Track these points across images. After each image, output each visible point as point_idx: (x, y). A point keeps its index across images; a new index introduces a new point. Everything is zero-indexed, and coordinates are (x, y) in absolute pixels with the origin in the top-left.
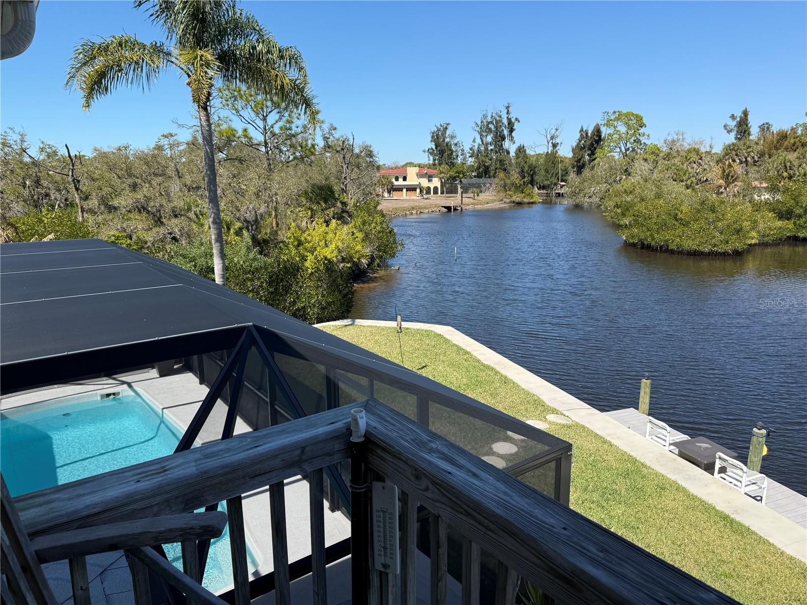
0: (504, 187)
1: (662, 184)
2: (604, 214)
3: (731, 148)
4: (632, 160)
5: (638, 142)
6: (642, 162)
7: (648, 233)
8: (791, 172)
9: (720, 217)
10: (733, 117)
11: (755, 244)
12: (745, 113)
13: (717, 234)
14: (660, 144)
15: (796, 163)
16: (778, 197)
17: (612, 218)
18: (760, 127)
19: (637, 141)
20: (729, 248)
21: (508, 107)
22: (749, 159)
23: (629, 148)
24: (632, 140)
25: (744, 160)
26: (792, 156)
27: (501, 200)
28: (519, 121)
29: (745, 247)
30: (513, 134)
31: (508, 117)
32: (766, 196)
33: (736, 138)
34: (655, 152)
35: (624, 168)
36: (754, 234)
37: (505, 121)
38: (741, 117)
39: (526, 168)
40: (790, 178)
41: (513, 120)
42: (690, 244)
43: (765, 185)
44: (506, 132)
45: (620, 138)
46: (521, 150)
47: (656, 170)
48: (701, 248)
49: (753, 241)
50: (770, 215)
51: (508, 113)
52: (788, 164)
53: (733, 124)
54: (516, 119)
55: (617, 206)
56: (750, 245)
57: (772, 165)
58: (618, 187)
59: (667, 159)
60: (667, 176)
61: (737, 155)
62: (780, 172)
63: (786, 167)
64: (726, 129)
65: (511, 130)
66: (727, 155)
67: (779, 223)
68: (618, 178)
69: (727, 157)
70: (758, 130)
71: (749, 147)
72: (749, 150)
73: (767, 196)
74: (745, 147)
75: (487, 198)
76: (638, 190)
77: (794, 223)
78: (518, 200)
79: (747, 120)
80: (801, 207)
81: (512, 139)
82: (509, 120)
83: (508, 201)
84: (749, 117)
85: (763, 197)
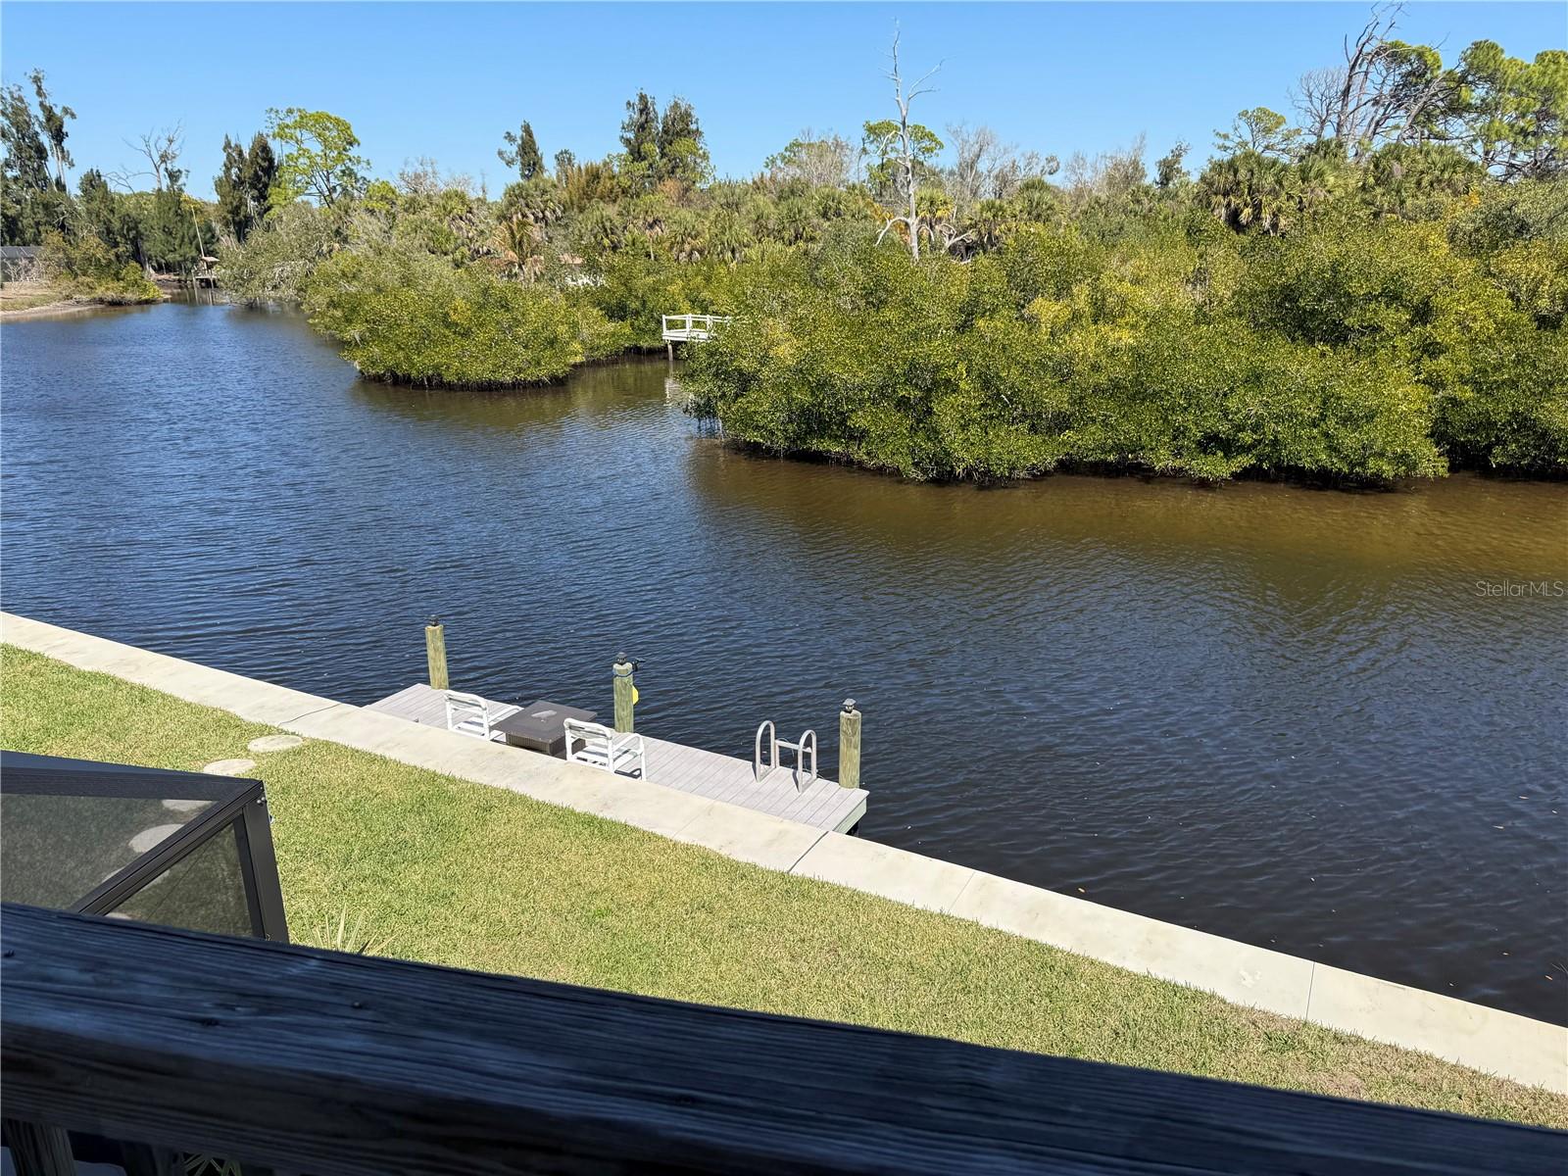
0: (69, 265)
1: (409, 259)
2: (311, 321)
3: (517, 192)
4: (346, 212)
5: (350, 175)
6: (366, 217)
7: (401, 354)
8: (615, 238)
9: (520, 318)
10: (509, 137)
11: (582, 364)
12: (527, 130)
13: (520, 349)
14: (394, 182)
15: (618, 221)
16: (602, 281)
17: (327, 328)
18: (556, 157)
19: (348, 173)
20: (542, 374)
21: (37, 80)
22: (547, 213)
23: (334, 189)
24: (338, 170)
25: (541, 215)
26: (611, 211)
27: (68, 297)
28: (73, 116)
29: (567, 369)
30: (66, 144)
31: (41, 104)
32: (584, 280)
33: (523, 176)
34: (388, 196)
35: (334, 227)
36: (576, 346)
37: (36, 111)
38: (522, 138)
39: (116, 225)
40: (614, 248)
41: (58, 111)
42: (479, 371)
43: (579, 261)
44: (45, 139)
45: (313, 165)
46: (93, 182)
47: (395, 232)
48: (498, 376)
49: (579, 359)
50: (595, 313)
51: (40, 92)
52: (608, 224)
53: (512, 150)
54: (66, 110)
55: (332, 304)
56: (575, 366)
57: (585, 224)
58: (328, 265)
59: (412, 210)
60: (417, 243)
61: (527, 205)
62: (599, 238)
63: (606, 230)
64: (503, 158)
65: (59, 136)
66: (512, 205)
67: (611, 327)
68: (325, 248)
69: (513, 209)
70: (555, 162)
71: (544, 192)
72: (546, 197)
73: (586, 280)
74: (538, 193)
75: (29, 291)
76: (367, 273)
77: (632, 325)
78: (111, 295)
79: (534, 142)
80: (636, 297)
81: (64, 156)
82: (49, 112)
83: (85, 298)
84: (536, 137)
85: (580, 282)
